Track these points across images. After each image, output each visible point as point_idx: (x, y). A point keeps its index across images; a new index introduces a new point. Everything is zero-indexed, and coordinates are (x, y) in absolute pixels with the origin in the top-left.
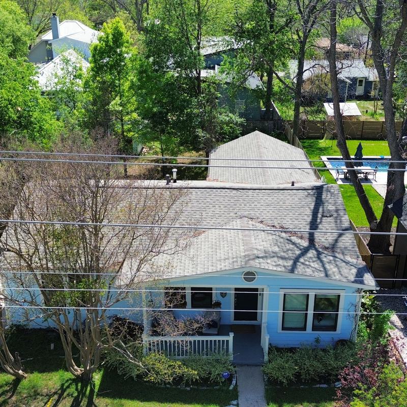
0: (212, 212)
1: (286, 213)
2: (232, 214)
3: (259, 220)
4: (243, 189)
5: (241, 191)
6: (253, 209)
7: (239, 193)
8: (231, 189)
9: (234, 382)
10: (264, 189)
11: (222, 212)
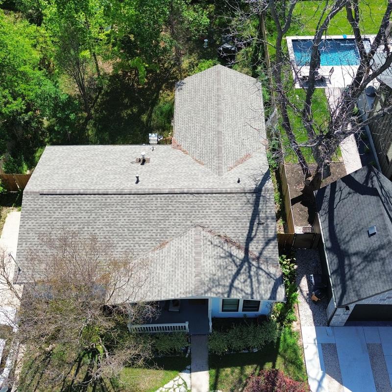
0: (173, 221)
1: (229, 221)
2: (189, 223)
3: (209, 229)
4: (198, 193)
5: (196, 195)
6: (205, 217)
7: (195, 198)
8: (188, 193)
9: (189, 351)
10: (214, 193)
11: (181, 221)
